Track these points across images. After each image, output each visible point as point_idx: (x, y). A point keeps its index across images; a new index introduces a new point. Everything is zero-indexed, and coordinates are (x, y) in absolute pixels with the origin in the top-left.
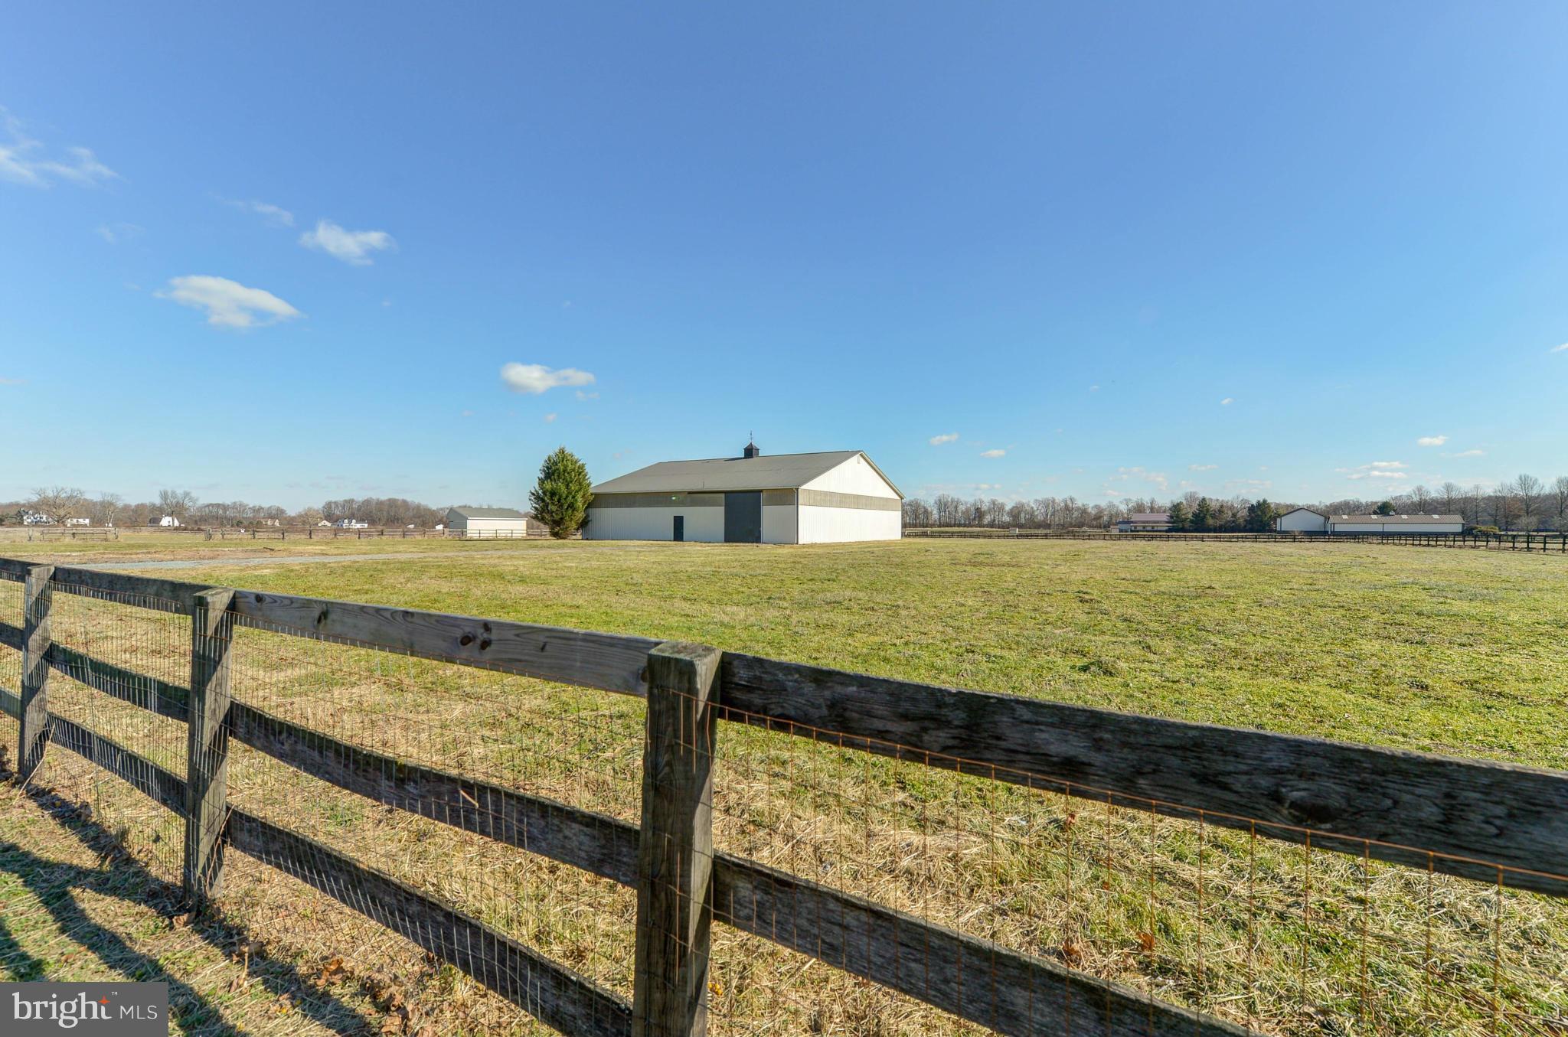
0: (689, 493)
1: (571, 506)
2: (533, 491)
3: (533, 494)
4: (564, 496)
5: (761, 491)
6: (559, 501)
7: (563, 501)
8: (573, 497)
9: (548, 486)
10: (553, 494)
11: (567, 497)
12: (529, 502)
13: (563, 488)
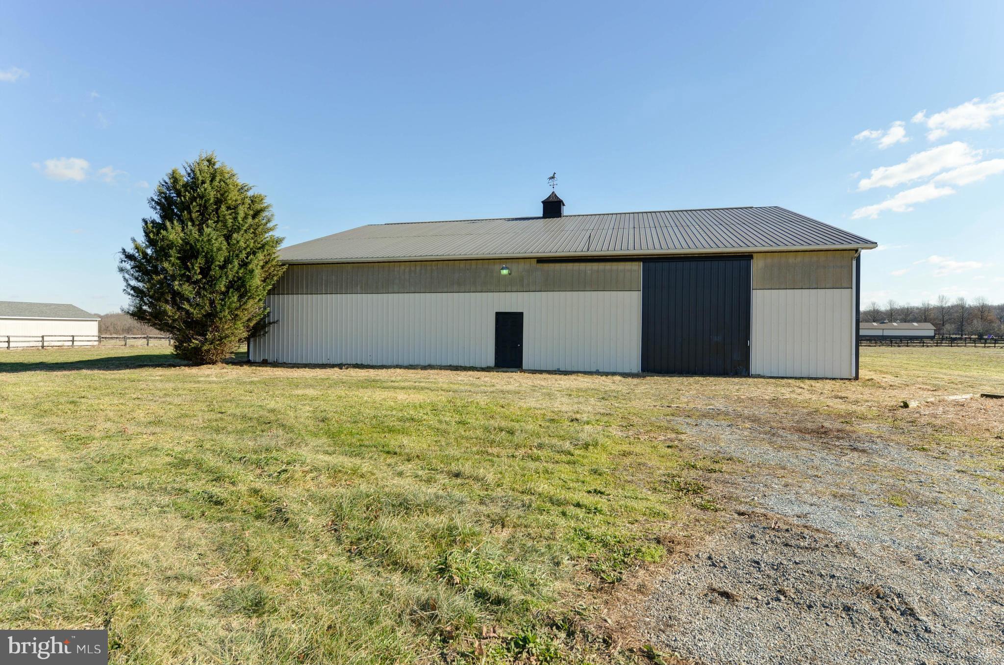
0: (541, 260)
1: (239, 286)
2: (130, 250)
3: (130, 257)
4: (220, 258)
5: (747, 257)
6: (205, 271)
7: (215, 271)
8: (244, 264)
9: (174, 233)
10: (189, 253)
11: (227, 261)
12: (120, 276)
13: (219, 242)
